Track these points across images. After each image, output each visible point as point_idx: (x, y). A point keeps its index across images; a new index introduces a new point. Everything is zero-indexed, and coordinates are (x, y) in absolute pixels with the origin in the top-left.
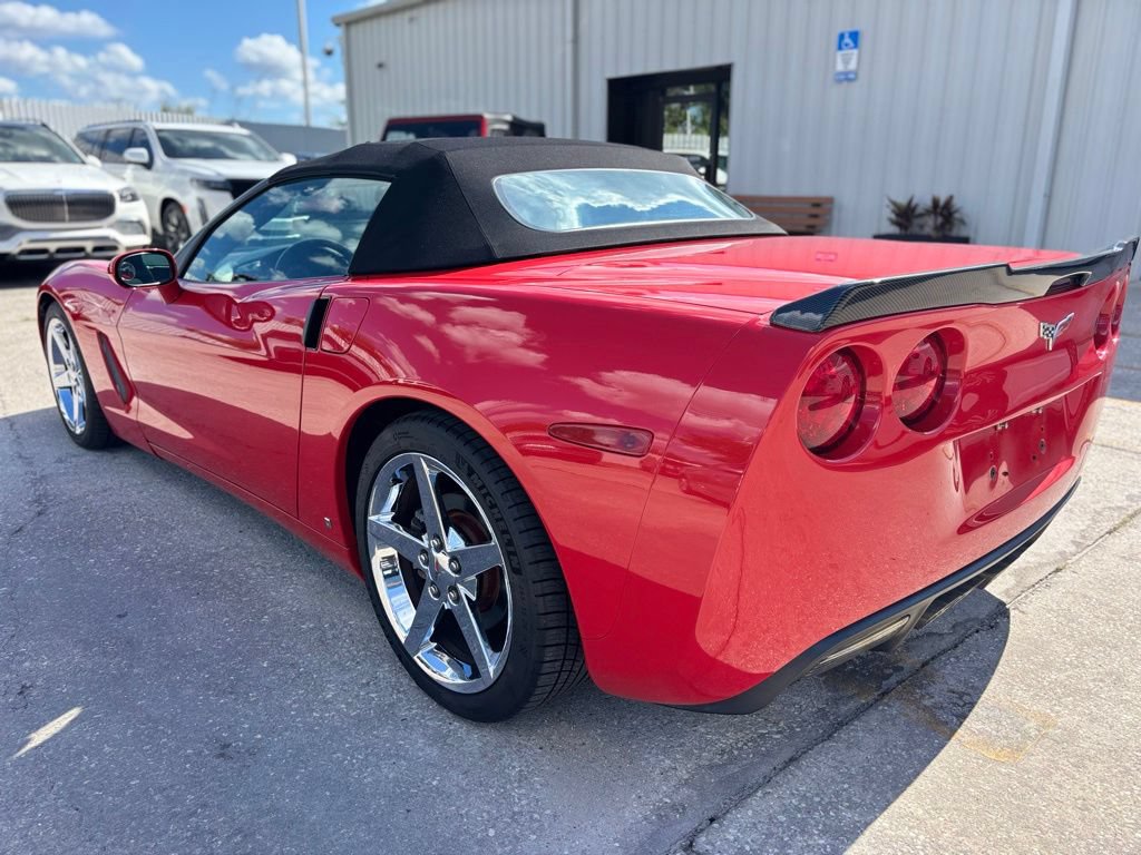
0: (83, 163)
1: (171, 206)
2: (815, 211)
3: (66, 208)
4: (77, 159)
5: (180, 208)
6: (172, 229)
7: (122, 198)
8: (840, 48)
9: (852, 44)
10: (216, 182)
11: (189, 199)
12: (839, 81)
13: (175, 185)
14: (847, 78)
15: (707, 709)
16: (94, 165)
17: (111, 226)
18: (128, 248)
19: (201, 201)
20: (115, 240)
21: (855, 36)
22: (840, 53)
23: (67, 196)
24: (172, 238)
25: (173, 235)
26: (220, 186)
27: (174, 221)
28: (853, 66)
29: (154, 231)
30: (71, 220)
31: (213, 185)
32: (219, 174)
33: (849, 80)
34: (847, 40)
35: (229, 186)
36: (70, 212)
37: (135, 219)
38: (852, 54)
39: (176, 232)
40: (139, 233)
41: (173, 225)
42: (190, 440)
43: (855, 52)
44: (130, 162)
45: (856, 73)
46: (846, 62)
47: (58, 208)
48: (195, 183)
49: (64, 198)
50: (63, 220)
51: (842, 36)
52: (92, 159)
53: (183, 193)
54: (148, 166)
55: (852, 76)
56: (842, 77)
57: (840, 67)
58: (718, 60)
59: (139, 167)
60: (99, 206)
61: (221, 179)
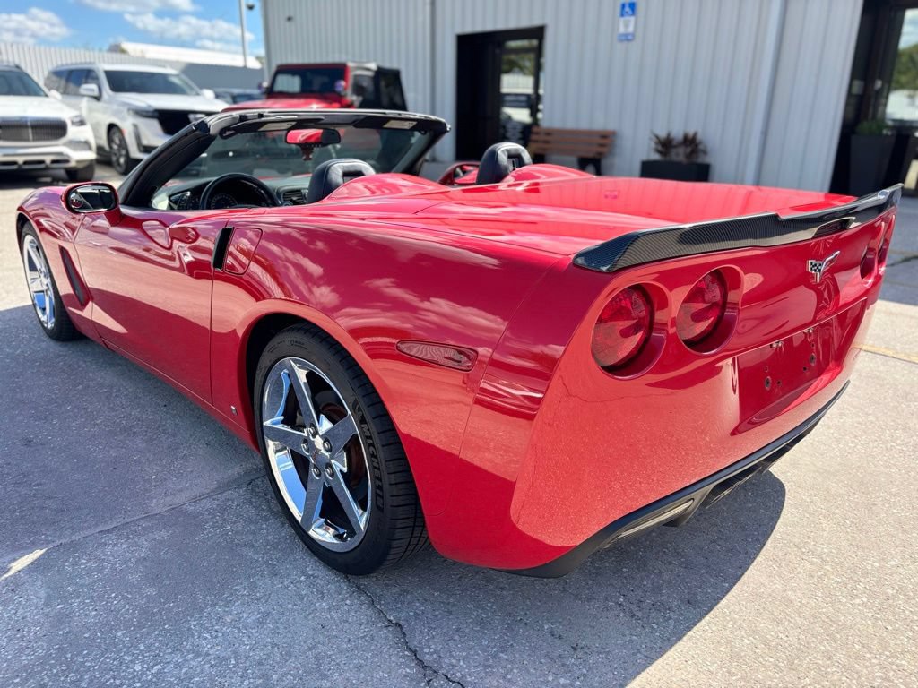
0: (46, 96)
1: (114, 130)
2: (603, 141)
3: (30, 131)
4: (42, 93)
5: (120, 131)
6: (115, 147)
7: (73, 123)
8: (622, 15)
9: (630, 12)
10: (147, 112)
11: (127, 124)
12: (621, 41)
13: (116, 113)
14: (627, 38)
15: (524, 573)
16: (55, 98)
17: (65, 145)
18: (78, 162)
19: (135, 126)
20: (67, 155)
21: (633, 6)
22: (622, 20)
23: (31, 121)
24: (115, 154)
25: (116, 152)
26: (150, 114)
27: (117, 141)
28: (631, 29)
29: (100, 149)
30: (34, 140)
31: (145, 114)
32: (150, 106)
33: (628, 40)
34: (627, 9)
35: (156, 114)
36: (33, 133)
37: (83, 139)
38: (629, 21)
39: (118, 150)
40: (85, 150)
41: (116, 144)
42: (125, 334)
43: (632, 19)
44: (84, 96)
45: (633, 35)
46: (626, 26)
47: (24, 131)
48: (131, 112)
49: (29, 123)
50: (27, 140)
51: (623, 6)
52: (54, 94)
53: (123, 119)
54: (98, 98)
55: (630, 37)
56: (623, 38)
57: (622, 30)
58: (536, 22)
59: (91, 99)
60: (55, 129)
61: (151, 109)
